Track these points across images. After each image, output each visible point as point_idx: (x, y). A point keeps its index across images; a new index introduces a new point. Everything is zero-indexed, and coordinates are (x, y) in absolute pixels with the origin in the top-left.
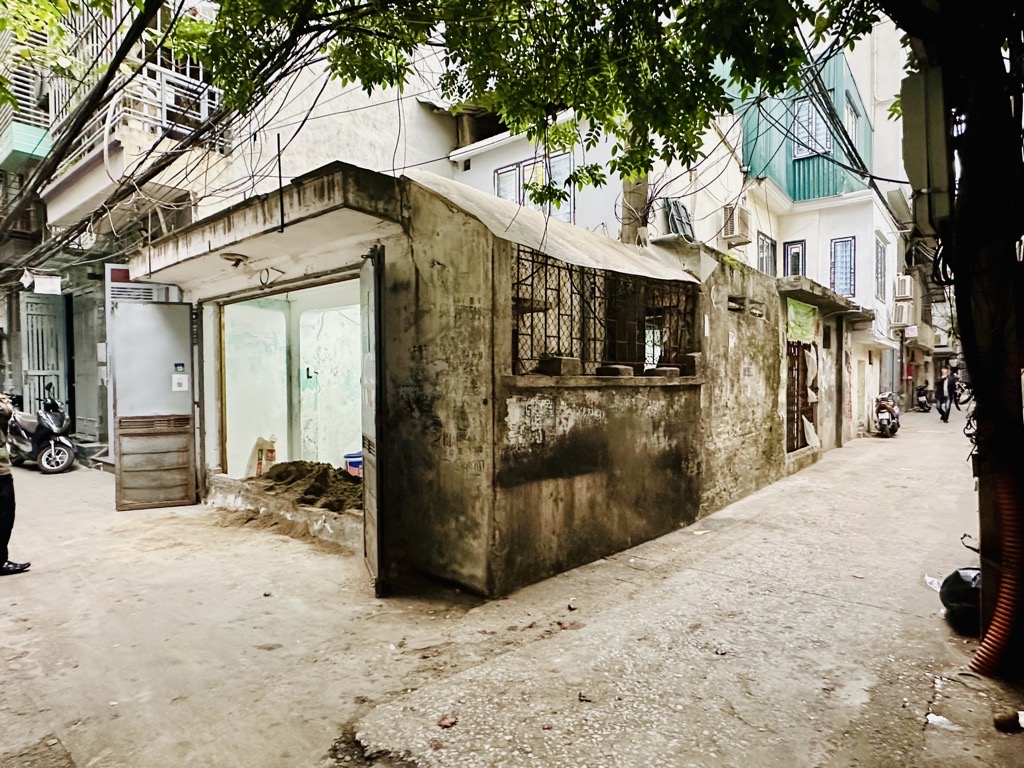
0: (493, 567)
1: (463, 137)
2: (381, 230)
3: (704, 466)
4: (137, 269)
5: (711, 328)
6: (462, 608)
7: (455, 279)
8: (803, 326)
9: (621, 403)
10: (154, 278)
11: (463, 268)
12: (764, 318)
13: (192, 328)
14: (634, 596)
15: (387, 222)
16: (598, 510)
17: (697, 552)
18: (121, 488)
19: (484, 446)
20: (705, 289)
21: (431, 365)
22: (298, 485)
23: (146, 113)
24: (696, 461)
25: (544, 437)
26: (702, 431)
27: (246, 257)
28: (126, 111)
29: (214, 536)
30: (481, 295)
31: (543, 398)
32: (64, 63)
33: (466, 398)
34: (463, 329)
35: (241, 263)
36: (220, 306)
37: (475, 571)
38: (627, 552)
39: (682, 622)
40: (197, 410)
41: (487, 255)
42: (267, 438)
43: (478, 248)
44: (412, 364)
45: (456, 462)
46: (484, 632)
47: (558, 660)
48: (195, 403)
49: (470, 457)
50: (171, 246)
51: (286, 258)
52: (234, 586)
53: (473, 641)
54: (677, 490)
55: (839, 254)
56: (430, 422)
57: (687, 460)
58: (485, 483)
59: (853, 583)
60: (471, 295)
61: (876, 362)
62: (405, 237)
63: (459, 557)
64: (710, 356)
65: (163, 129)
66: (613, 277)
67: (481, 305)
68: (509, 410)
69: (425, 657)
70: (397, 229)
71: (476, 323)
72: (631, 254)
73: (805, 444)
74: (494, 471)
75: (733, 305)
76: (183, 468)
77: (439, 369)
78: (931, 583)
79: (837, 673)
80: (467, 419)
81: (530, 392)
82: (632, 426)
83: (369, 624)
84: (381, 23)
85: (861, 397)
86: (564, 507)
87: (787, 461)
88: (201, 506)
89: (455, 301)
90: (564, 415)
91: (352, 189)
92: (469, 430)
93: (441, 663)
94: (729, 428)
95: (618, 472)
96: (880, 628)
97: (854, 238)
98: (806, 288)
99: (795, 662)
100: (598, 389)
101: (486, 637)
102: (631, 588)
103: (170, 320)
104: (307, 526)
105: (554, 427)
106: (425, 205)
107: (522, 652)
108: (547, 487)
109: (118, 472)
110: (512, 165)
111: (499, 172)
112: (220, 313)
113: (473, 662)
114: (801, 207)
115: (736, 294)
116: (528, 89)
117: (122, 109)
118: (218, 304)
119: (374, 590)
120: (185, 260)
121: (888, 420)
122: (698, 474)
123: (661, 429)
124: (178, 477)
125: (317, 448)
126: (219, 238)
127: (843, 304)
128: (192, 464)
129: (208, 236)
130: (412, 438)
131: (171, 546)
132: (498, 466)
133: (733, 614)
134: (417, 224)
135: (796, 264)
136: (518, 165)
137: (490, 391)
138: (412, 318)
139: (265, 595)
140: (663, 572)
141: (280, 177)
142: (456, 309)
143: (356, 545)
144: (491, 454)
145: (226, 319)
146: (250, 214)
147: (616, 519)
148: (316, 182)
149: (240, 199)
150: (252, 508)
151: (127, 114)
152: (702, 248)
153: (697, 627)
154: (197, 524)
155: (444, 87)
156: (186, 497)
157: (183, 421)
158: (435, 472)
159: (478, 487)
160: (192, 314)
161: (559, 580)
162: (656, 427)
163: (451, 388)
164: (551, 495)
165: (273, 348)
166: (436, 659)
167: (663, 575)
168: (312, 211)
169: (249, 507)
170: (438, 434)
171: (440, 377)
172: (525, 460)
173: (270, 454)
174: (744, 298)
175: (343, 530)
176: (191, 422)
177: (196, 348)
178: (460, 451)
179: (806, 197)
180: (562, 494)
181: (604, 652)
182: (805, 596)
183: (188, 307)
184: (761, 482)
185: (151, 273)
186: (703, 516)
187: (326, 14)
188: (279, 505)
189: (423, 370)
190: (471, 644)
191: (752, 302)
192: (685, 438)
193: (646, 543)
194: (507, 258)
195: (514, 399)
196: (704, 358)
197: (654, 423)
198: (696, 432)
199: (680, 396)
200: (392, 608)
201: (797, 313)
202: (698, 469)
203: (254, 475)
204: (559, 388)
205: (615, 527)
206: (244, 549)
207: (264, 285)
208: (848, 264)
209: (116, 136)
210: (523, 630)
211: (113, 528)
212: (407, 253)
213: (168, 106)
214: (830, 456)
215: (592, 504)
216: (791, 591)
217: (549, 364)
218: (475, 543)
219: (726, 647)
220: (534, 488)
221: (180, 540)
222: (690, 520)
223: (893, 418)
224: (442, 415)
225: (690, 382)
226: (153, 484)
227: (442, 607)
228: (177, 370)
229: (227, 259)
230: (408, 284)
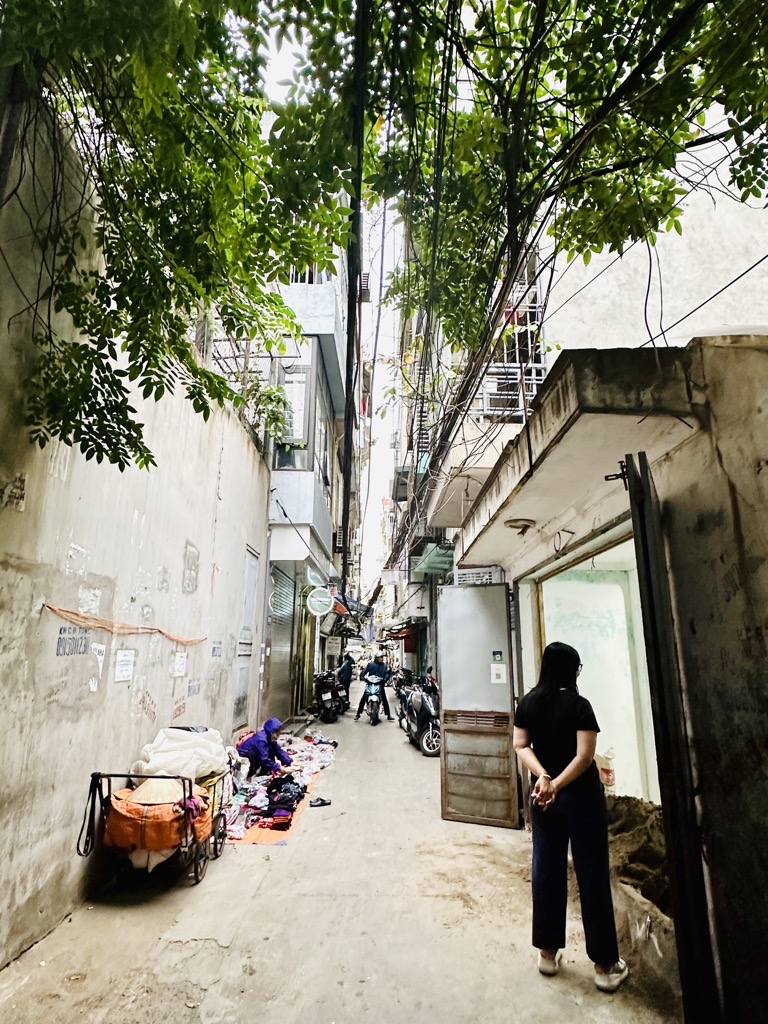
4: (458, 553)
10: (466, 561)
13: (509, 611)
18: (446, 791)
22: (623, 841)
27: (533, 522)
35: (529, 530)
36: (538, 583)
42: (603, 752)
50: (472, 523)
51: (572, 512)
62: (705, 438)
65: (484, 417)
70: (687, 429)
76: (504, 779)
88: (522, 834)
91: (589, 383)
103: (486, 603)
104: (627, 923)
106: (730, 372)
109: (443, 773)
112: (538, 596)
118: (533, 580)
126: (494, 503)
128: (514, 774)
129: (488, 503)
131: (453, 897)
138: (736, 576)
145: (544, 598)
146: (509, 465)
148: (552, 393)
156: (508, 816)
157: (503, 719)
160: (508, 595)
165: (609, 630)
168: (552, 435)
173: (606, 775)
177: (513, 633)
183: (504, 587)
185: (464, 556)
207: (559, 554)
211: (423, 844)
212: (711, 462)
226: (475, 793)
228: (495, 660)
229: (512, 526)
230: (721, 513)
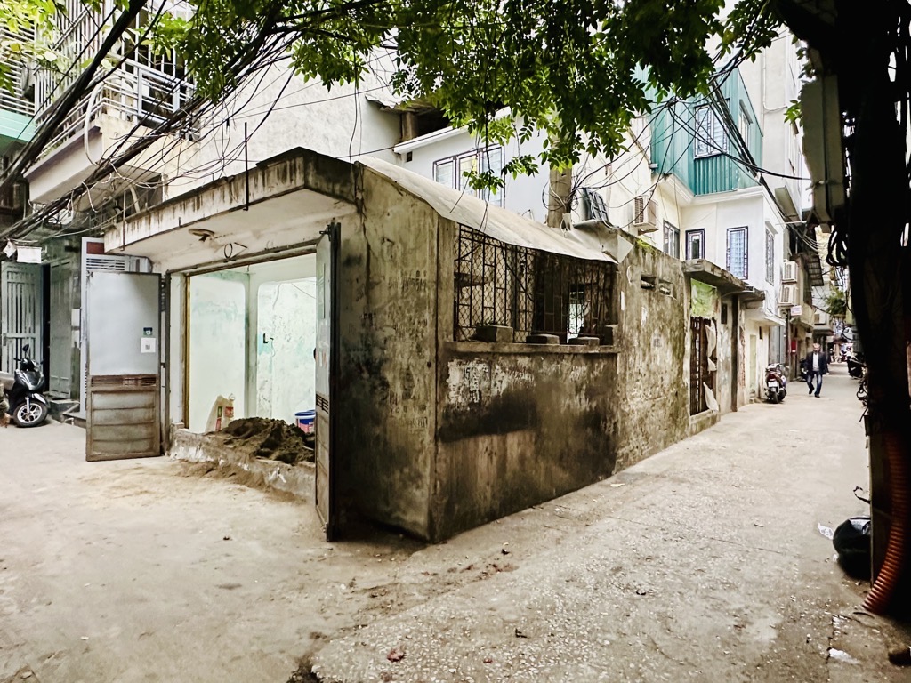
0: (435, 514)
1: (406, 132)
2: (336, 210)
3: (619, 425)
4: (112, 242)
5: (626, 304)
6: (406, 552)
7: (404, 254)
8: (704, 304)
9: (548, 368)
10: (128, 250)
11: (411, 245)
12: (671, 296)
13: (160, 297)
14: (561, 541)
15: (341, 203)
16: (526, 463)
17: (614, 503)
18: (91, 440)
19: (428, 405)
20: (621, 268)
21: (379, 332)
22: (255, 439)
23: (123, 103)
24: (613, 421)
25: (480, 397)
26: (618, 394)
27: (213, 233)
28: (105, 101)
29: (177, 485)
30: (427, 268)
31: (481, 362)
32: (50, 56)
33: (411, 361)
34: (409, 299)
35: (208, 238)
36: (187, 277)
37: (417, 518)
38: (553, 502)
39: (605, 565)
40: (163, 370)
41: (433, 233)
42: (226, 397)
43: (424, 226)
44: (363, 331)
45: (401, 419)
46: (426, 574)
47: (494, 599)
48: (161, 364)
49: (415, 414)
50: (144, 221)
51: (249, 234)
52: (195, 531)
53: (417, 582)
54: (596, 447)
55: (734, 241)
56: (377, 382)
57: (605, 420)
58: (428, 438)
59: (755, 531)
60: (417, 269)
61: (765, 337)
62: (358, 217)
63: (403, 504)
64: (625, 328)
65: (139, 118)
66: (542, 257)
67: (427, 278)
68: (450, 372)
69: (373, 596)
70: (350, 209)
71: (422, 294)
72: (557, 236)
73: (705, 408)
74: (436, 427)
75: (645, 283)
76: (149, 423)
77: (387, 334)
78: (824, 531)
79: (747, 611)
80: (412, 380)
81: (468, 356)
82: (558, 389)
83: (321, 566)
84: (340, 27)
85: (753, 367)
86: (498, 462)
87: (690, 423)
88: (165, 458)
89: (402, 274)
90: (499, 378)
91: (312, 172)
92: (414, 390)
93: (388, 601)
94: (641, 392)
95: (545, 430)
96: (781, 572)
97: (747, 228)
98: (708, 270)
99: (708, 601)
100: (529, 355)
101: (428, 578)
102: (557, 534)
103: (141, 289)
104: (262, 476)
105: (489, 389)
106: (378, 188)
107: (462, 592)
108: (483, 442)
109: (88, 426)
110: (450, 158)
111: (438, 163)
112: (186, 283)
113: (418, 601)
114: (702, 200)
115: (648, 274)
116: (469, 88)
117: (101, 99)
118: (184, 275)
119: (325, 535)
120: (157, 234)
121: (777, 388)
122: (615, 433)
123: (583, 392)
124: (143, 431)
125: (271, 406)
126: (188, 215)
127: (738, 285)
128: (157, 419)
129: (179, 213)
130: (361, 397)
131: (137, 494)
132: (439, 422)
133: (650, 558)
134: (369, 205)
135: (697, 250)
136: (455, 157)
137: (434, 355)
138: (363, 290)
139: (225, 539)
140: (586, 520)
141: (246, 161)
142: (403, 281)
143: (307, 494)
144: (433, 411)
145: (191, 289)
146: (217, 193)
147: (542, 471)
148: (279, 166)
149: (209, 180)
150: (212, 460)
151: (107, 104)
152: (619, 232)
153: (618, 569)
154: (163, 474)
155: (395, 84)
156: (151, 449)
157: (150, 379)
158: (381, 427)
159: (422, 442)
160: (160, 283)
161: (492, 526)
162: (578, 390)
163: (397, 351)
164: (487, 449)
165: (233, 316)
166: (383, 598)
167: (585, 523)
168: (275, 191)
169: (209, 459)
170: (385, 394)
171: (388, 342)
172: (464, 418)
173: (228, 412)
174: (655, 278)
175: (296, 481)
176: (157, 381)
177: (163, 314)
178: (405, 409)
179: (706, 191)
180: (496, 449)
181: (536, 592)
182: (713, 542)
183: (158, 277)
184: (668, 441)
185: (124, 246)
186: (618, 470)
187: (292, 17)
188: (236, 458)
189: (372, 336)
190: (415, 584)
191: (661, 281)
192: (604, 401)
193: (569, 495)
194: (450, 236)
195: (455, 362)
196: (620, 329)
197: (577, 387)
198: (613, 395)
199: (599, 363)
200: (342, 551)
201: (699, 292)
202: (615, 428)
203: (214, 430)
204: (494, 354)
205: (542, 479)
206: (205, 497)
207: (227, 259)
208: (742, 251)
209: (96, 123)
210: (462, 571)
211: (84, 477)
212: (360, 231)
213: (143, 97)
214: (727, 419)
215: (522, 459)
216: (700, 538)
217: (485, 333)
218: (418, 493)
219: (645, 588)
220: (471, 443)
221: (145, 489)
222: (608, 474)
223: (781, 386)
224: (389, 377)
225: (609, 351)
226: (120, 437)
227: (387, 551)
228: (145, 334)
229: (195, 234)
230: (360, 258)
